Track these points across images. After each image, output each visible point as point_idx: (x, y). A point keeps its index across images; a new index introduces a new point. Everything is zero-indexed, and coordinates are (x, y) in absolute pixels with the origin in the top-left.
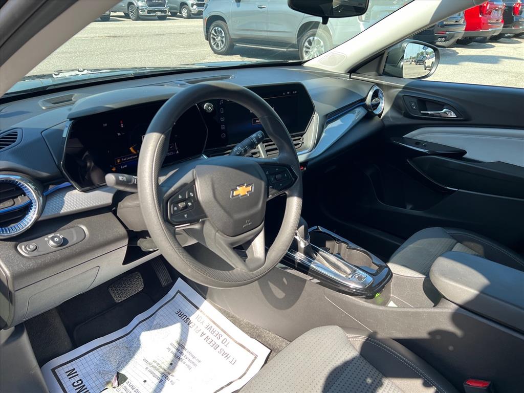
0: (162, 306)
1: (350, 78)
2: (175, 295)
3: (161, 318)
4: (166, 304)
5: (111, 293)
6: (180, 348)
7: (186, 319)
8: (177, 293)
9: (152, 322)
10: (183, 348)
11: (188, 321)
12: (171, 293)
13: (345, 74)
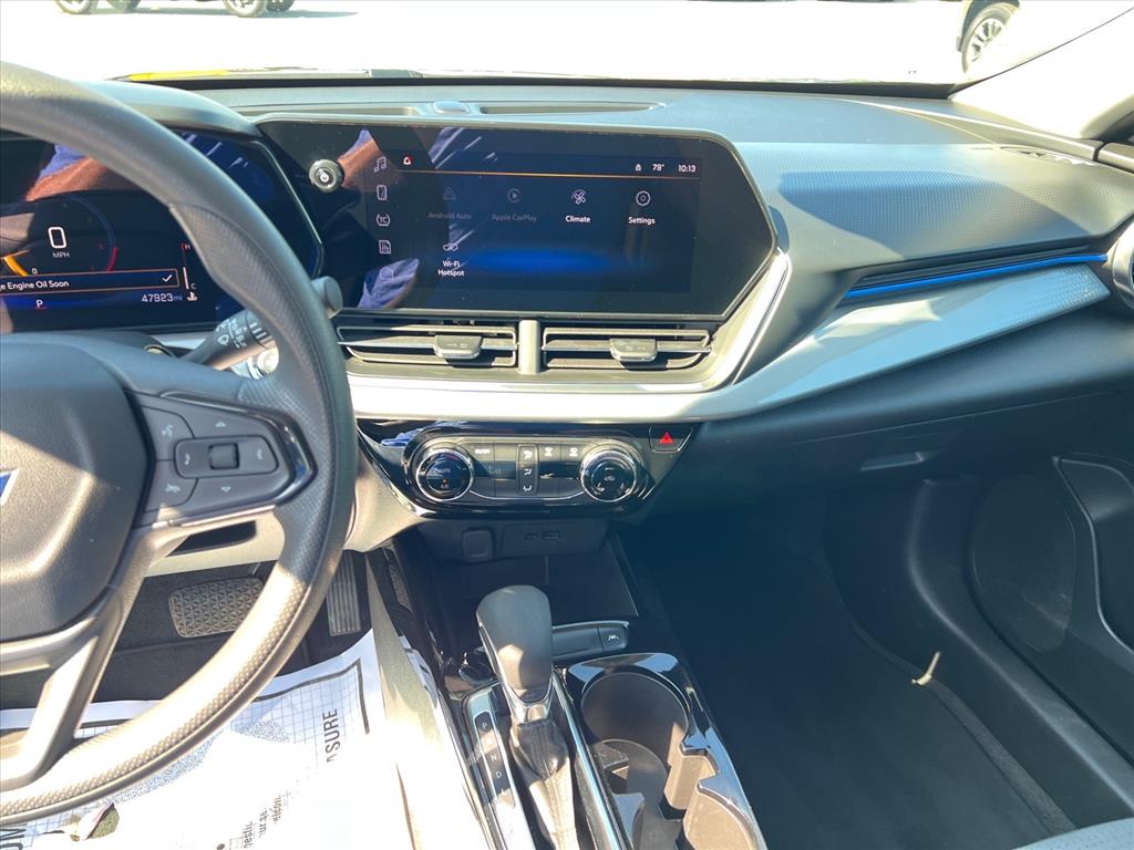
0: (308, 683)
1: (1096, 159)
2: (349, 668)
3: (287, 711)
4: (319, 680)
5: (172, 607)
6: (270, 813)
7: (331, 743)
8: (353, 665)
9: (262, 715)
10: (276, 820)
11: (334, 751)
12: (347, 658)
13: (1082, 141)
